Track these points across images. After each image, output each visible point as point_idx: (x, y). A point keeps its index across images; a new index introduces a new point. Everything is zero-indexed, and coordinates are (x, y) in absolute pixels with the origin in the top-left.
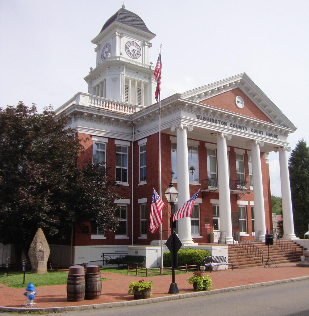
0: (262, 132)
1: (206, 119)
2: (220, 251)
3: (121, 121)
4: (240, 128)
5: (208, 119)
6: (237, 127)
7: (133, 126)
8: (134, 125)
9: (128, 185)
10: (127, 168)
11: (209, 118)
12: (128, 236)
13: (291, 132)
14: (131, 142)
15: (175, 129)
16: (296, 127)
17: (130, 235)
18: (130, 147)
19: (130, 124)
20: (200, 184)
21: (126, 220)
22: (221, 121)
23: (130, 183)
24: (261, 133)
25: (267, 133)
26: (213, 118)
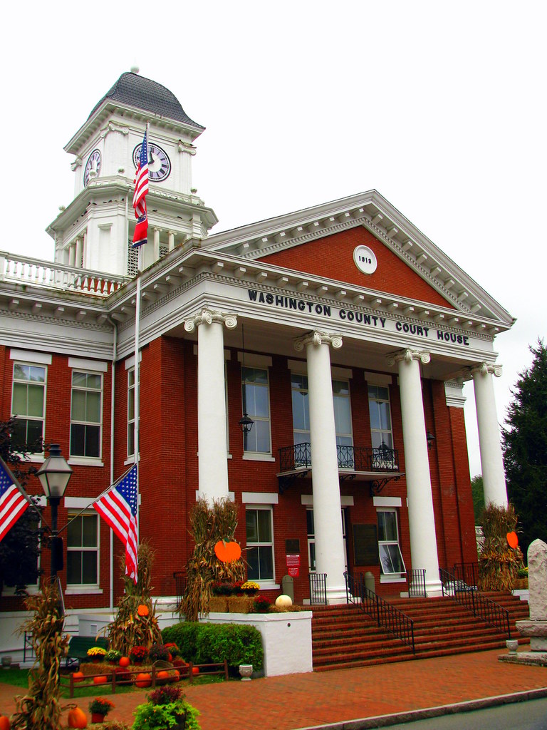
0: (426, 330)
1: (274, 300)
2: (289, 625)
3: (82, 313)
4: (367, 320)
5: (279, 299)
6: (359, 319)
7: (114, 324)
8: (117, 323)
9: (102, 465)
10: (100, 424)
11: (282, 298)
12: (101, 587)
13: (502, 330)
14: (109, 362)
15: (195, 324)
16: (513, 316)
17: (104, 585)
18: (107, 375)
19: (107, 320)
20: (273, 460)
21: (97, 548)
22: (315, 305)
23: (106, 459)
24: (424, 332)
25: (438, 332)
26: (293, 298)
